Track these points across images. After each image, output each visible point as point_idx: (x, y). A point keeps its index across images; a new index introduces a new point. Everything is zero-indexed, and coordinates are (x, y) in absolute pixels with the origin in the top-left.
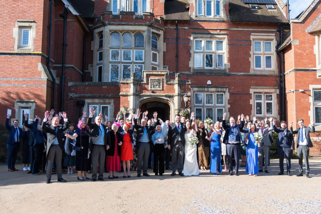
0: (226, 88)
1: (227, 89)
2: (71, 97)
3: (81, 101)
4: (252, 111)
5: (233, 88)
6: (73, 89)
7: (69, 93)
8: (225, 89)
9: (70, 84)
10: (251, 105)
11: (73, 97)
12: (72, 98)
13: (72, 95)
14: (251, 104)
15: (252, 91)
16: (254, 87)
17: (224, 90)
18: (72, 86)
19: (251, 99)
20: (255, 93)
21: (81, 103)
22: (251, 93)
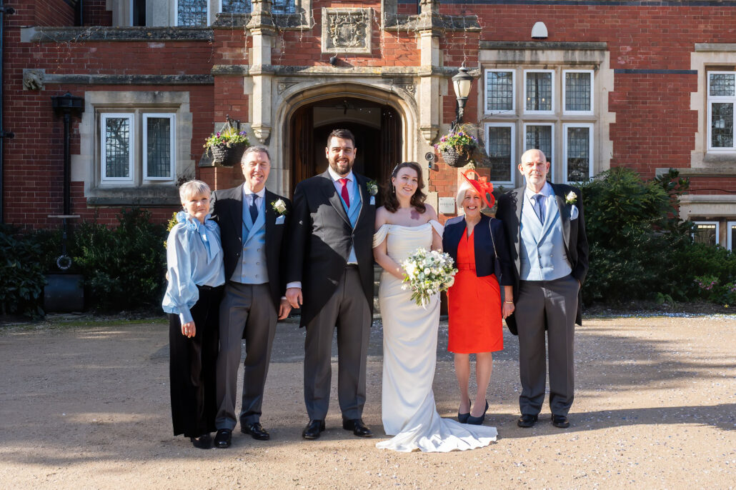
0: (602, 50)
1: (607, 54)
2: (34, 82)
3: (68, 98)
4: (698, 137)
5: (629, 49)
6: (38, 56)
7: (24, 70)
8: (597, 53)
9: (28, 34)
10: (695, 113)
11: (40, 82)
12: (38, 89)
13: (35, 77)
14: (693, 107)
15: (698, 61)
16: (707, 46)
17: (596, 56)
18: (35, 42)
19: (696, 90)
20: (708, 67)
21: (70, 104)
22: (693, 68)
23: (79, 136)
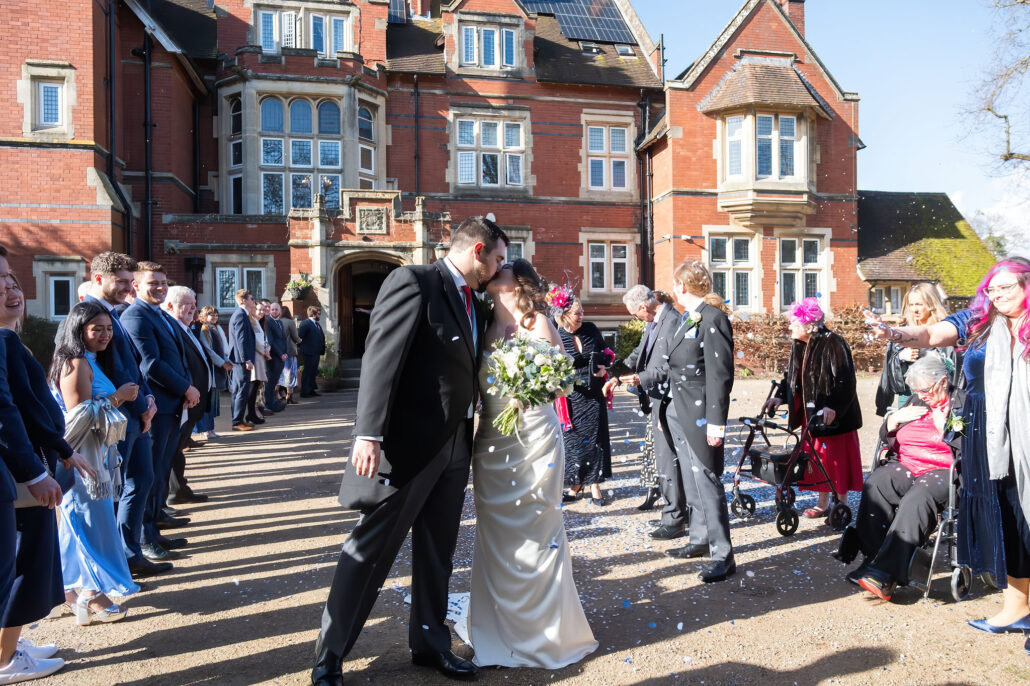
0: (528, 230)
1: (531, 233)
2: (172, 249)
3: (195, 258)
4: (584, 282)
5: (543, 230)
6: (174, 232)
7: (166, 241)
8: (525, 232)
9: (167, 218)
10: (582, 268)
11: (176, 248)
12: (175, 253)
13: (173, 245)
14: (581, 265)
15: (583, 238)
16: (588, 229)
17: (525, 234)
18: (172, 223)
19: (582, 254)
20: (589, 241)
21: (197, 262)
22: (580, 241)
23: (202, 282)
